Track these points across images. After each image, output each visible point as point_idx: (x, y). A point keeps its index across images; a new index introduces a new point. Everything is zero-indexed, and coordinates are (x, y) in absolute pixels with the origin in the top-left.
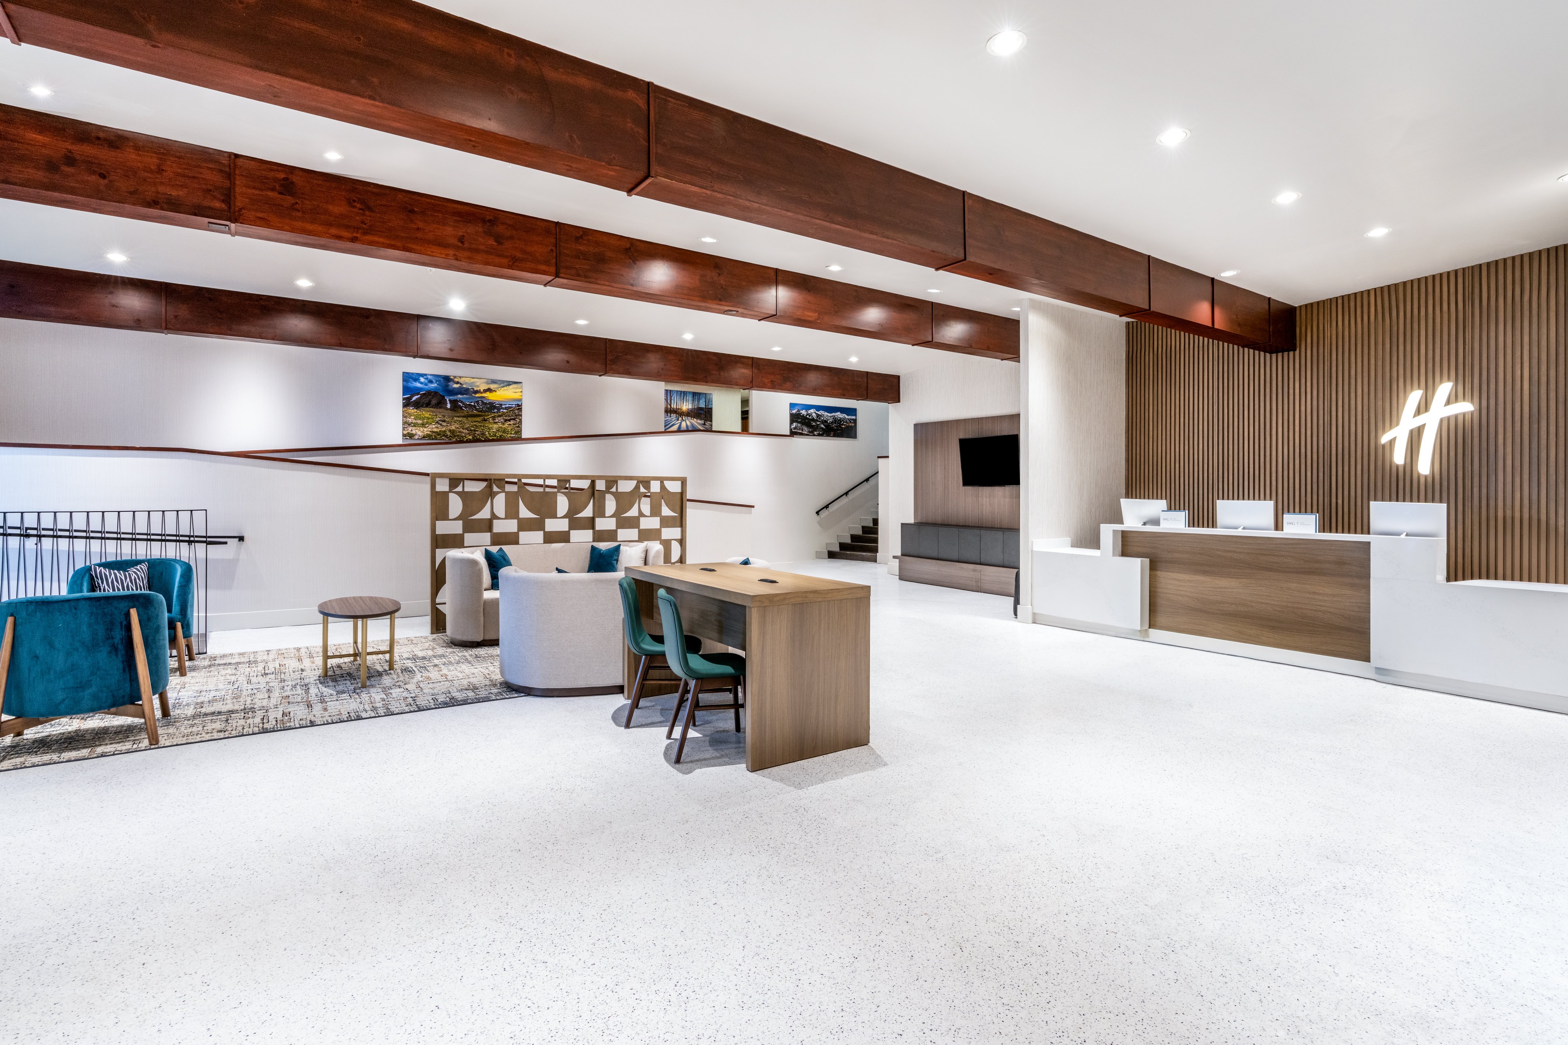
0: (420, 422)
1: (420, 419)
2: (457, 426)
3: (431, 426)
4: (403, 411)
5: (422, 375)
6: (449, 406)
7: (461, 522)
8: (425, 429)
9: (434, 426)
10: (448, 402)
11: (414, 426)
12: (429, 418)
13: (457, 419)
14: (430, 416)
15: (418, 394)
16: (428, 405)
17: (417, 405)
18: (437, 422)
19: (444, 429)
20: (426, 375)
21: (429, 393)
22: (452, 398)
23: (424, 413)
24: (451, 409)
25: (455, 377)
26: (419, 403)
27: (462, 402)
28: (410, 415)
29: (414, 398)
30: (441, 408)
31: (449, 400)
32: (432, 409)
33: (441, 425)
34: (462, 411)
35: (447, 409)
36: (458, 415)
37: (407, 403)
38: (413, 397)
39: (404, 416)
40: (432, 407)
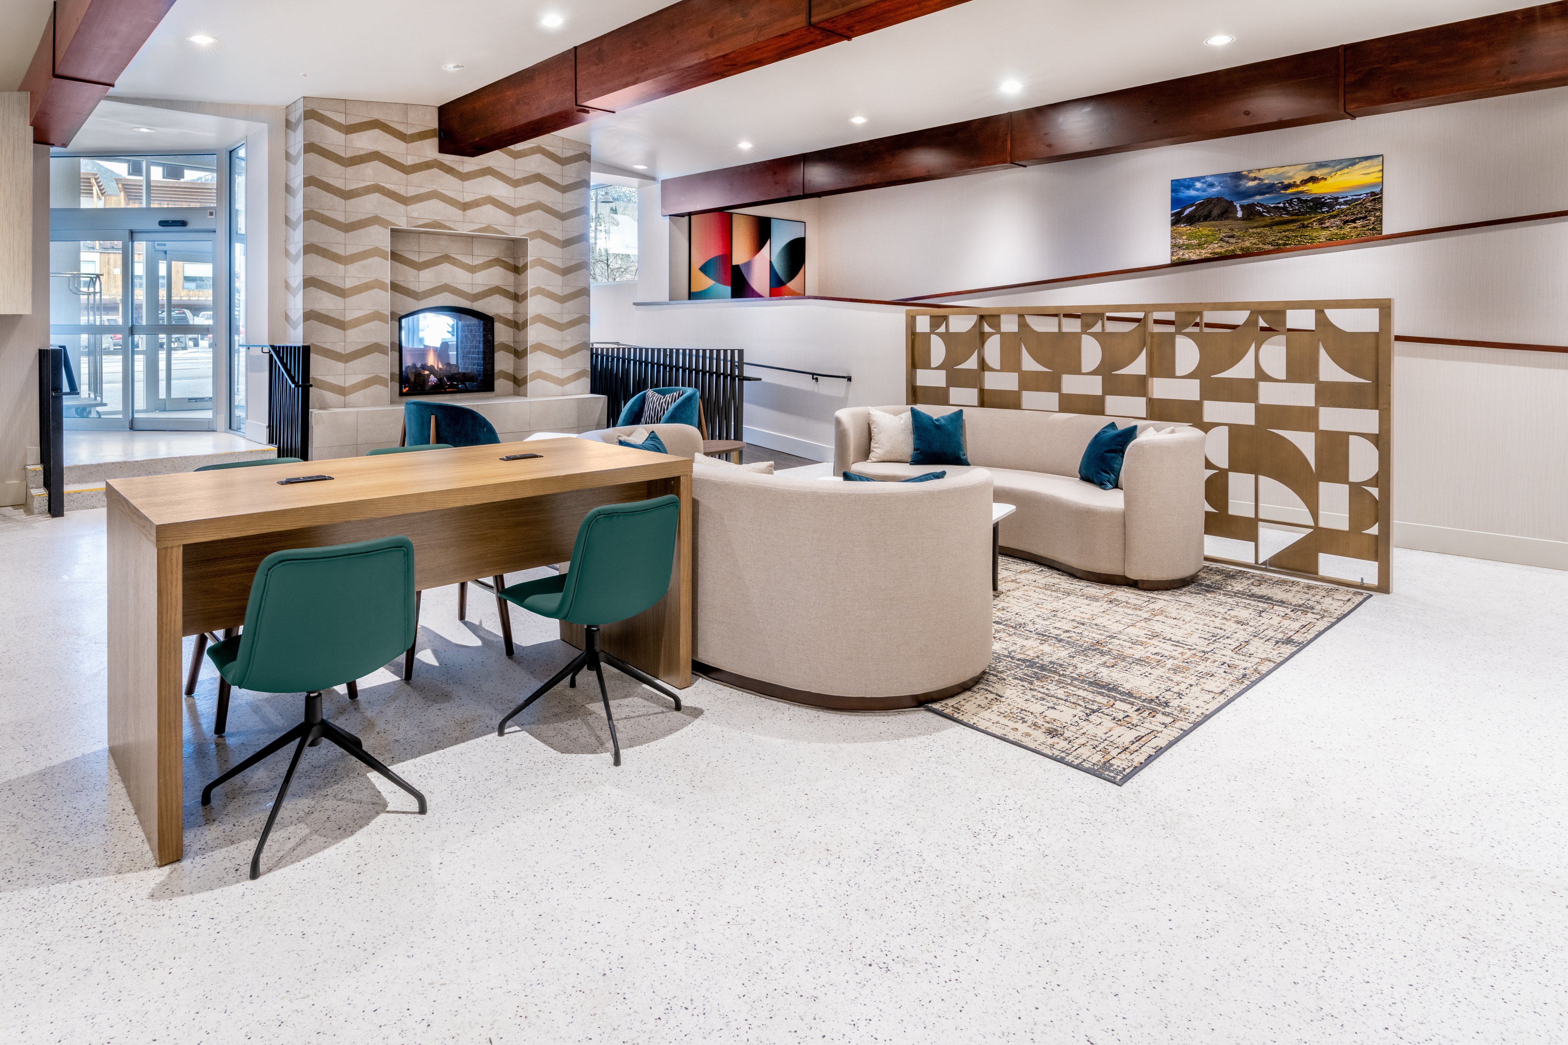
0: (1195, 242)
1: (1195, 238)
2: (1254, 241)
3: (1211, 246)
4: (1172, 231)
5: (1198, 179)
6: (1240, 214)
7: (944, 372)
8: (1204, 251)
9: (1216, 246)
10: (1239, 209)
11: (1187, 248)
12: (1208, 236)
13: (1254, 230)
14: (1210, 233)
15: (1192, 205)
16: (1207, 218)
17: (1191, 220)
18: (1221, 240)
19: (1232, 248)
20: (1203, 177)
21: (1209, 201)
22: (1245, 202)
23: (1201, 229)
24: (1243, 219)
25: (1250, 171)
26: (1194, 216)
27: (1261, 205)
28: (1181, 235)
29: (1187, 212)
30: (1227, 218)
31: (1242, 206)
32: (1213, 222)
33: (1228, 242)
34: (1262, 218)
35: (1238, 219)
36: (1256, 225)
37: (1177, 220)
38: (1185, 210)
39: (1173, 238)
40: (1214, 220)
